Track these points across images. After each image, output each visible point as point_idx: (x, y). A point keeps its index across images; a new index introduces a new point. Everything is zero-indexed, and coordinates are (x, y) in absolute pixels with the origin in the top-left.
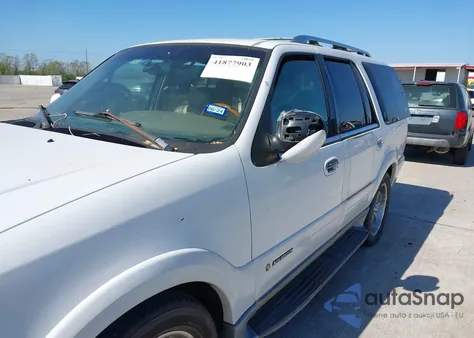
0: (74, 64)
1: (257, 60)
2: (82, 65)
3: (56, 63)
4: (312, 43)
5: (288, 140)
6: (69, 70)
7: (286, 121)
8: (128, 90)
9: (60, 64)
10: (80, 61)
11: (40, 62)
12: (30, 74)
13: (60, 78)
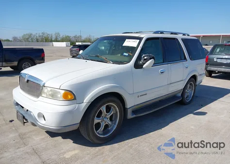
0: (75, 37)
1: (139, 41)
2: (78, 37)
3: (68, 36)
4: (161, 33)
5: (144, 62)
6: (73, 40)
7: (144, 57)
8: (99, 49)
9: (69, 37)
10: (78, 35)
11: (61, 36)
12: (57, 41)
13: (69, 42)
